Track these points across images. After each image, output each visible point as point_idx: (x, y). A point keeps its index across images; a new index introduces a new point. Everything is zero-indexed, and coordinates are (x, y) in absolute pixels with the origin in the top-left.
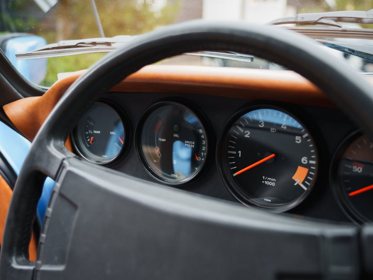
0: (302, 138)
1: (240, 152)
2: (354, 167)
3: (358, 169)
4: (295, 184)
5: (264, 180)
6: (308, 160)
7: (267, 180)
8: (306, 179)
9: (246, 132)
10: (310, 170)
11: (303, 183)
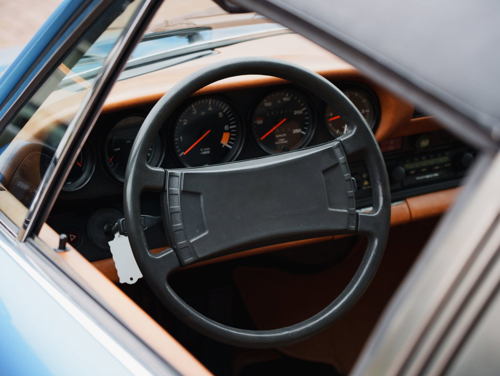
0: (223, 113)
1: (181, 137)
2: (258, 122)
3: (260, 122)
4: (223, 146)
5: (202, 152)
6: (229, 127)
7: (204, 151)
8: (230, 140)
9: (184, 121)
10: (231, 133)
11: (228, 144)
